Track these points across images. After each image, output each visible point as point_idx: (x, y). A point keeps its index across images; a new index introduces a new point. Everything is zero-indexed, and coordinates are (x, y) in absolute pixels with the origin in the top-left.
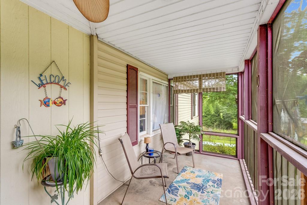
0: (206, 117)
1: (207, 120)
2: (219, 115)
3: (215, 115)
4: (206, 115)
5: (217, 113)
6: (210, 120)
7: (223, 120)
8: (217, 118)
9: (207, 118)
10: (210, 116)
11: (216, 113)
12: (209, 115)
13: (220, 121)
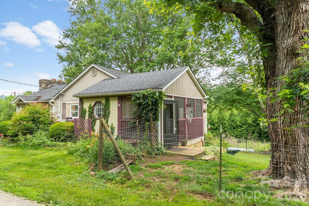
0: (241, 127)
1: (242, 131)
2: (258, 124)
3: (252, 125)
4: (241, 125)
5: (256, 123)
6: (247, 131)
7: (262, 131)
8: (256, 128)
9: (242, 129)
10: (246, 126)
11: (253, 122)
12: (244, 124)
13: (259, 132)
